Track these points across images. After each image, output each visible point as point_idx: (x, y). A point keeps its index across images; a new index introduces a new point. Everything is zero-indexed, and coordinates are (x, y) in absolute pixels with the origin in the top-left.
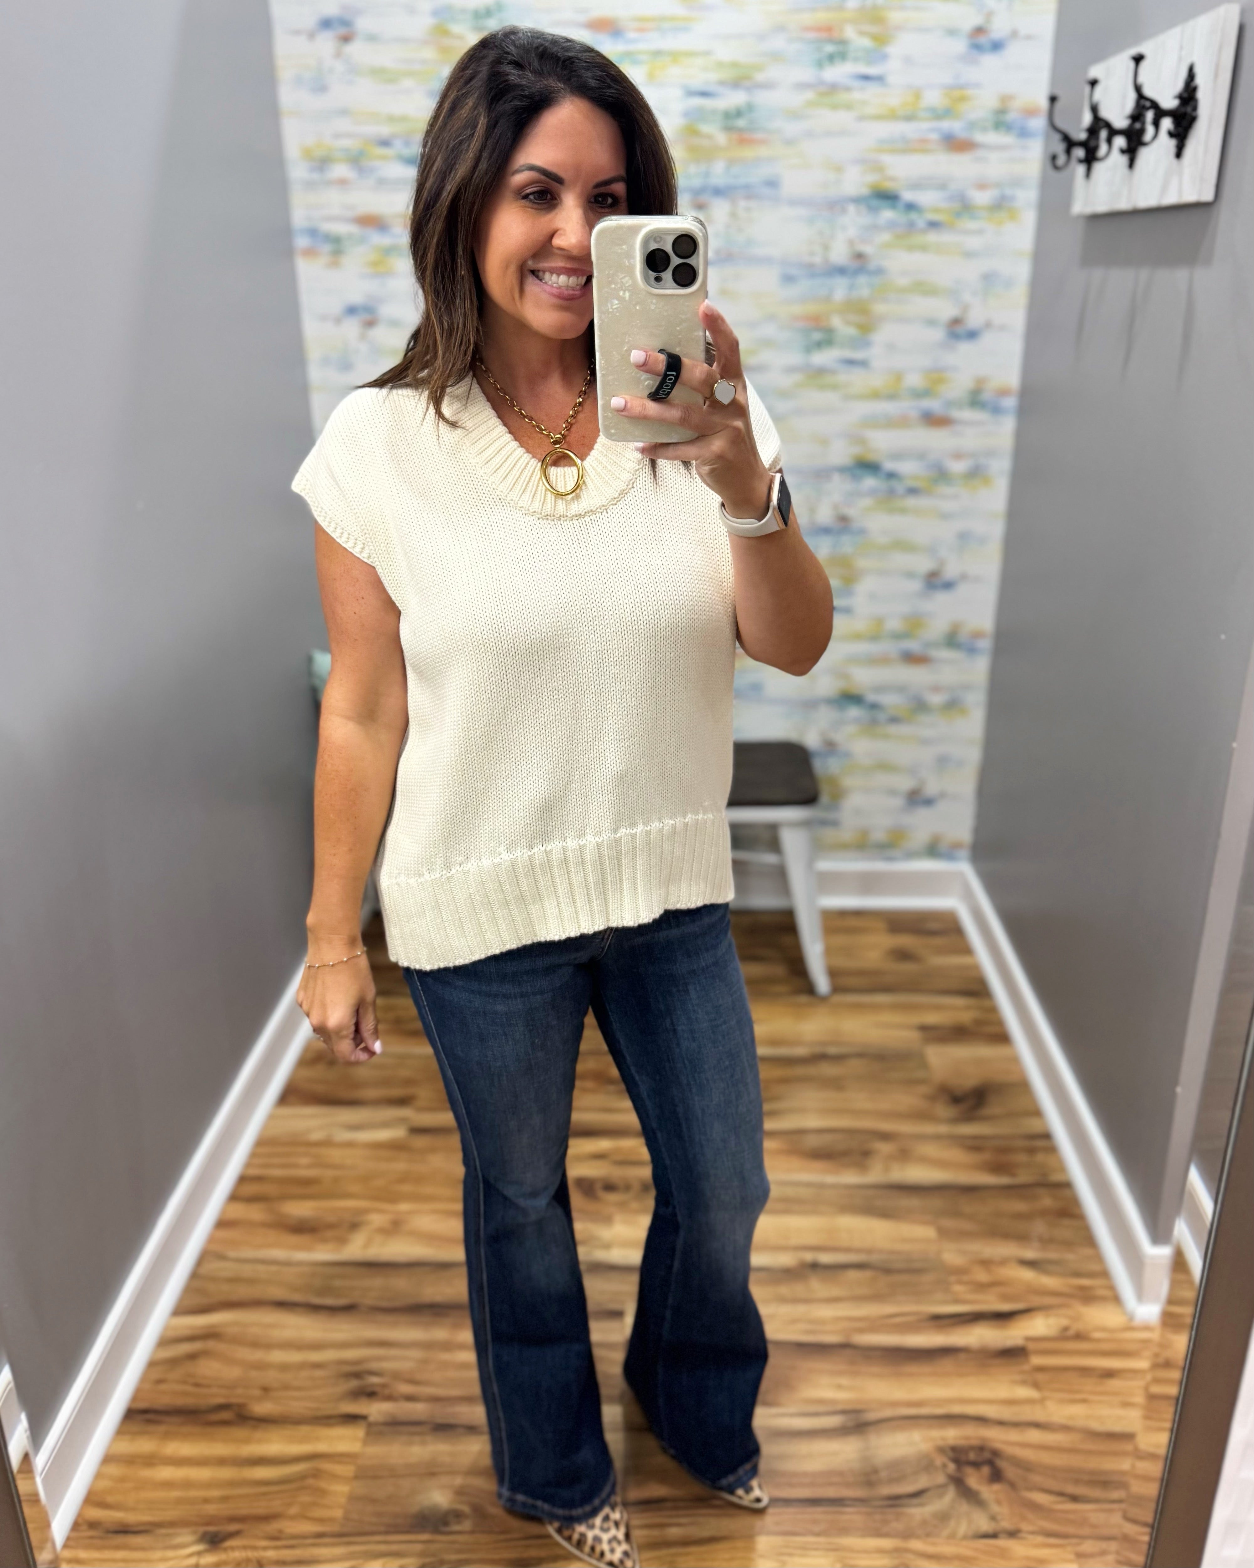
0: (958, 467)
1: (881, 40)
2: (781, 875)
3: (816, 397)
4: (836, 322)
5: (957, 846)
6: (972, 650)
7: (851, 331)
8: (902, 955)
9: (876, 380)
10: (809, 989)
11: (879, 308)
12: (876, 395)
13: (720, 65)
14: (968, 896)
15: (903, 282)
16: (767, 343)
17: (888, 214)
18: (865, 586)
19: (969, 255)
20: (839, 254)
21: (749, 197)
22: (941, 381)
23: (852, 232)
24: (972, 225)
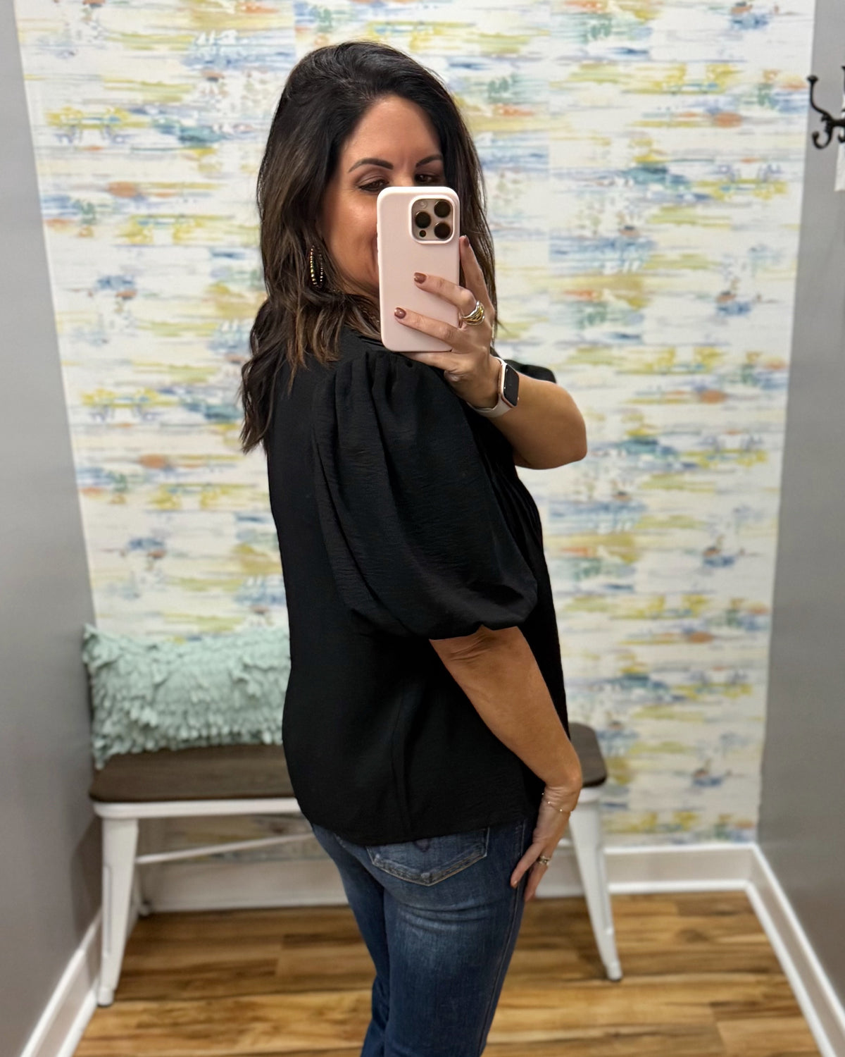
0: (732, 442)
1: (644, 15)
2: (572, 860)
3: (590, 373)
4: (608, 296)
5: (744, 825)
6: (752, 627)
7: (623, 305)
8: (695, 936)
9: (649, 355)
10: (603, 974)
11: (650, 282)
12: (649, 371)
13: (483, 35)
14: (757, 875)
15: (673, 255)
16: (540, 317)
17: (656, 188)
18: (645, 564)
19: (737, 228)
20: (609, 228)
21: (516, 170)
22: (713, 355)
23: (621, 205)
24: (739, 199)
